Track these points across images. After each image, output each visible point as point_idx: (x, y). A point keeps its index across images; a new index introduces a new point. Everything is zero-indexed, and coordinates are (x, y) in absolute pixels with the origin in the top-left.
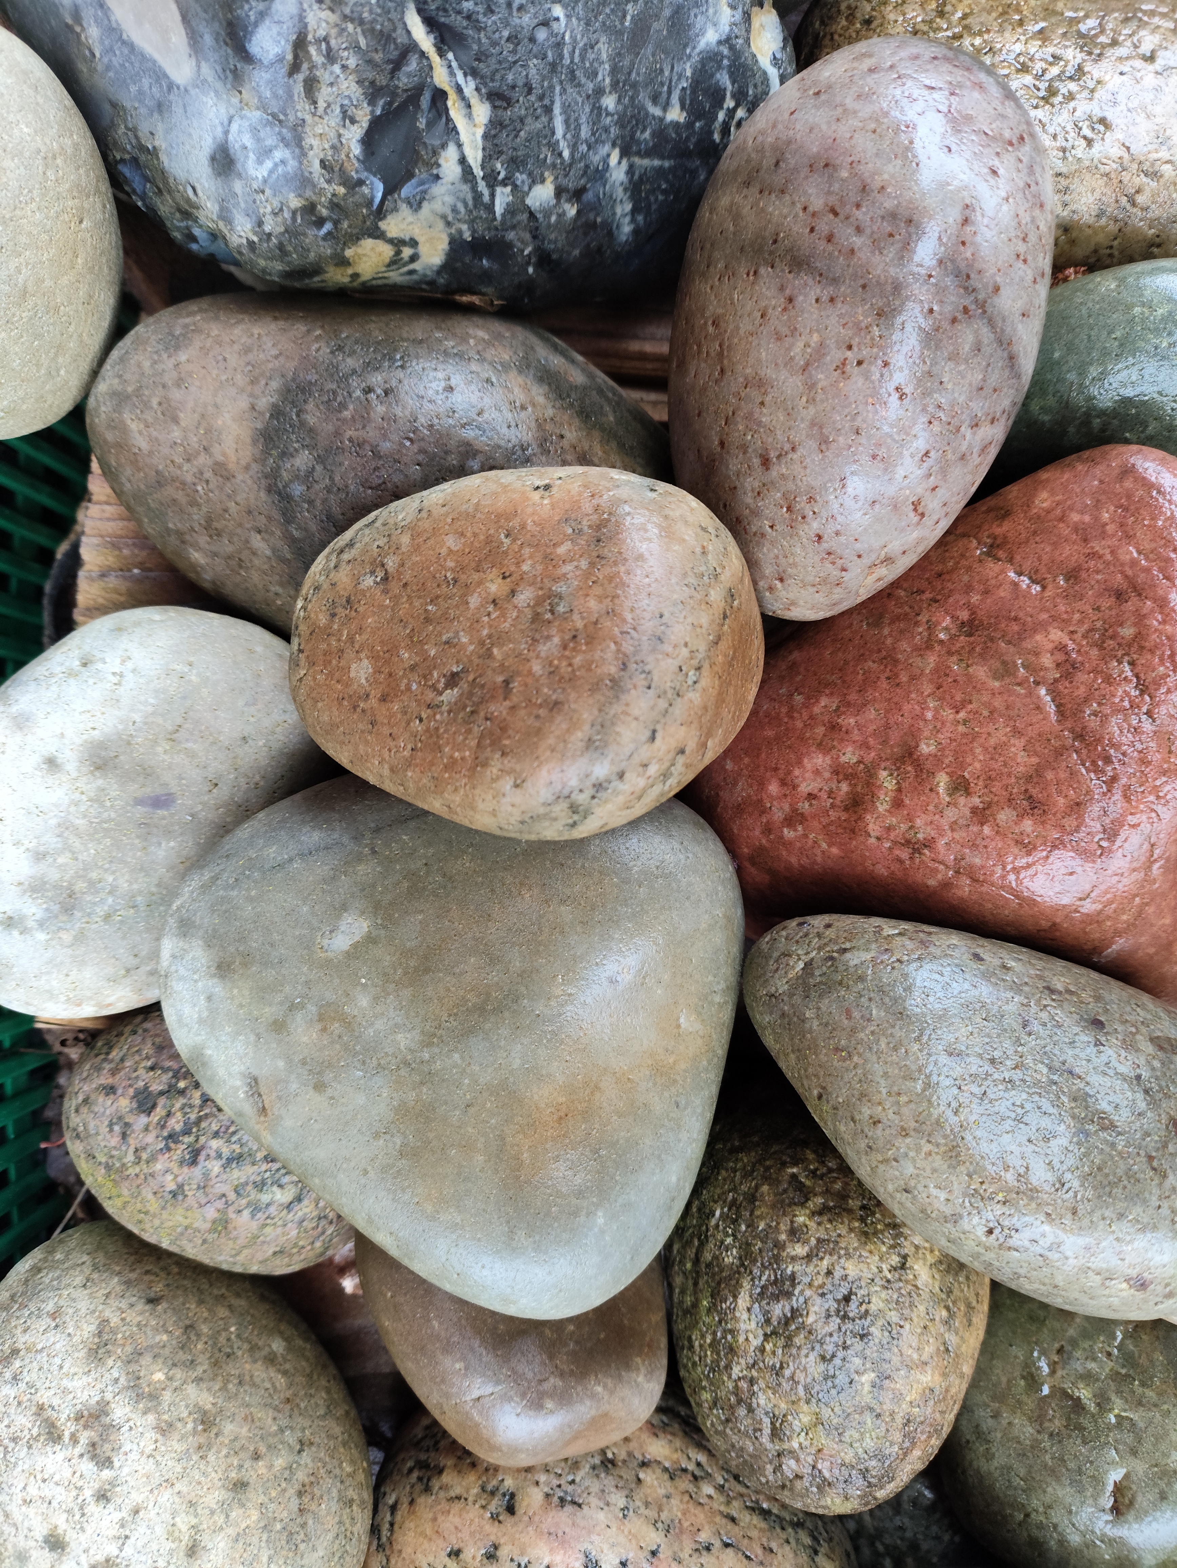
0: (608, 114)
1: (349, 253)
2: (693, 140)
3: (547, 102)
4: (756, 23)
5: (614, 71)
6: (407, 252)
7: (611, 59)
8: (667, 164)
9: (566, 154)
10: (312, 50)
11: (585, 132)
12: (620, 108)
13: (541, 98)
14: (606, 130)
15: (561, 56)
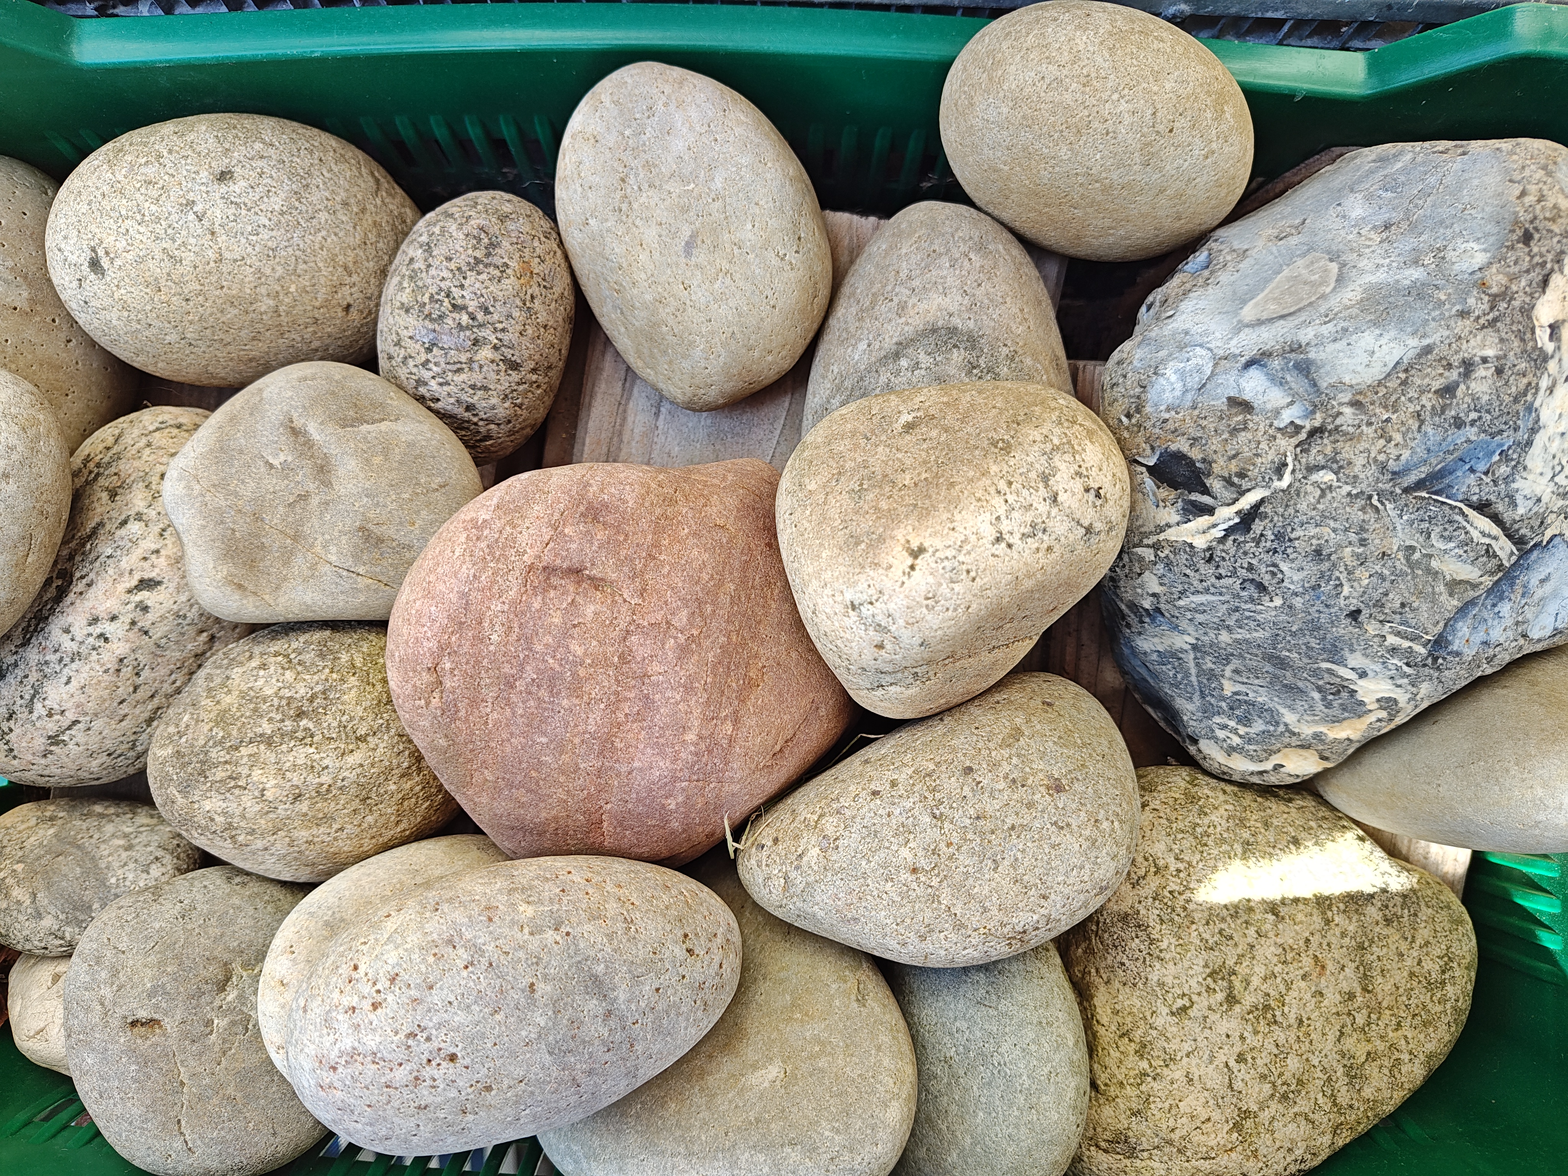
0: (1216, 635)
3: (1212, 590)
4: (1307, 754)
5: (1246, 641)
7: (1254, 640)
8: (1194, 679)
9: (1181, 603)
10: (1240, 418)
11: (1200, 618)
12: (1223, 645)
13: (1213, 586)
14: (1206, 634)
15: (1246, 602)
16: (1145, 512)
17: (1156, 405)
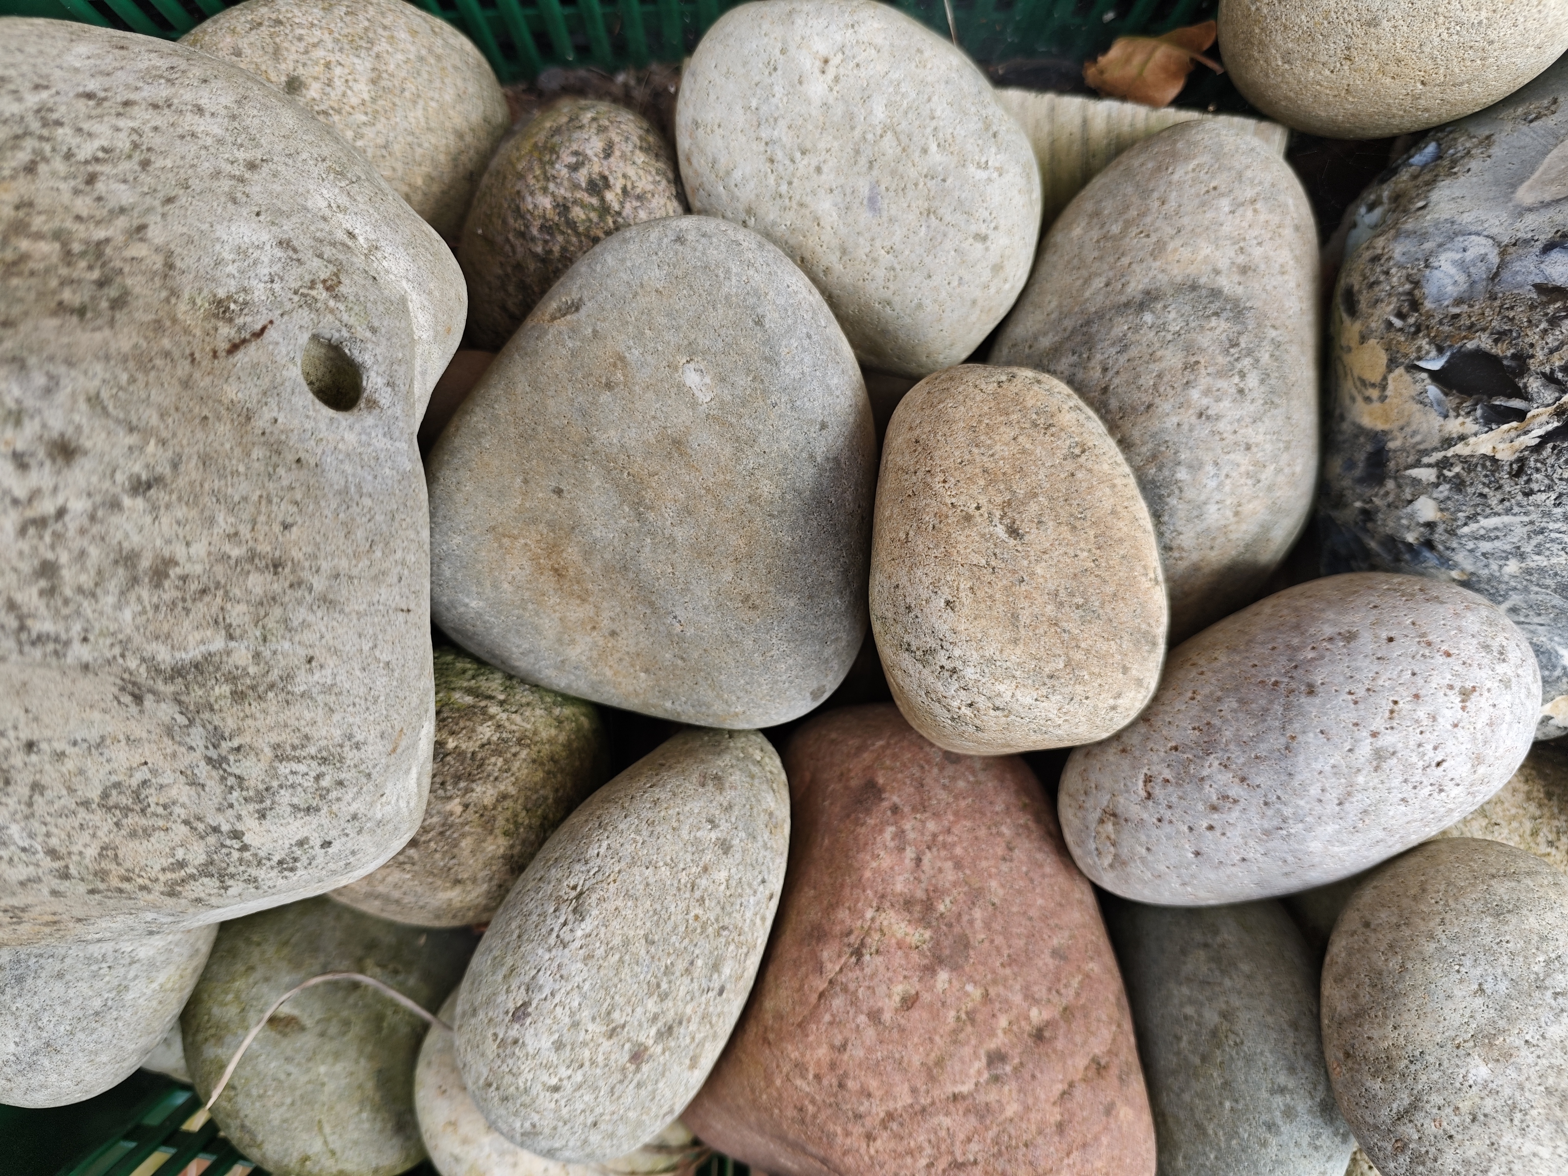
0: (1501, 566)
1: (1372, 342)
3: (1516, 509)
5: (1541, 570)
6: (1373, 393)
7: (1552, 567)
9: (1466, 530)
10: (1558, 305)
11: (1486, 546)
12: (1506, 578)
13: (1519, 505)
14: (1486, 566)
16: (1425, 425)
17: (1438, 301)
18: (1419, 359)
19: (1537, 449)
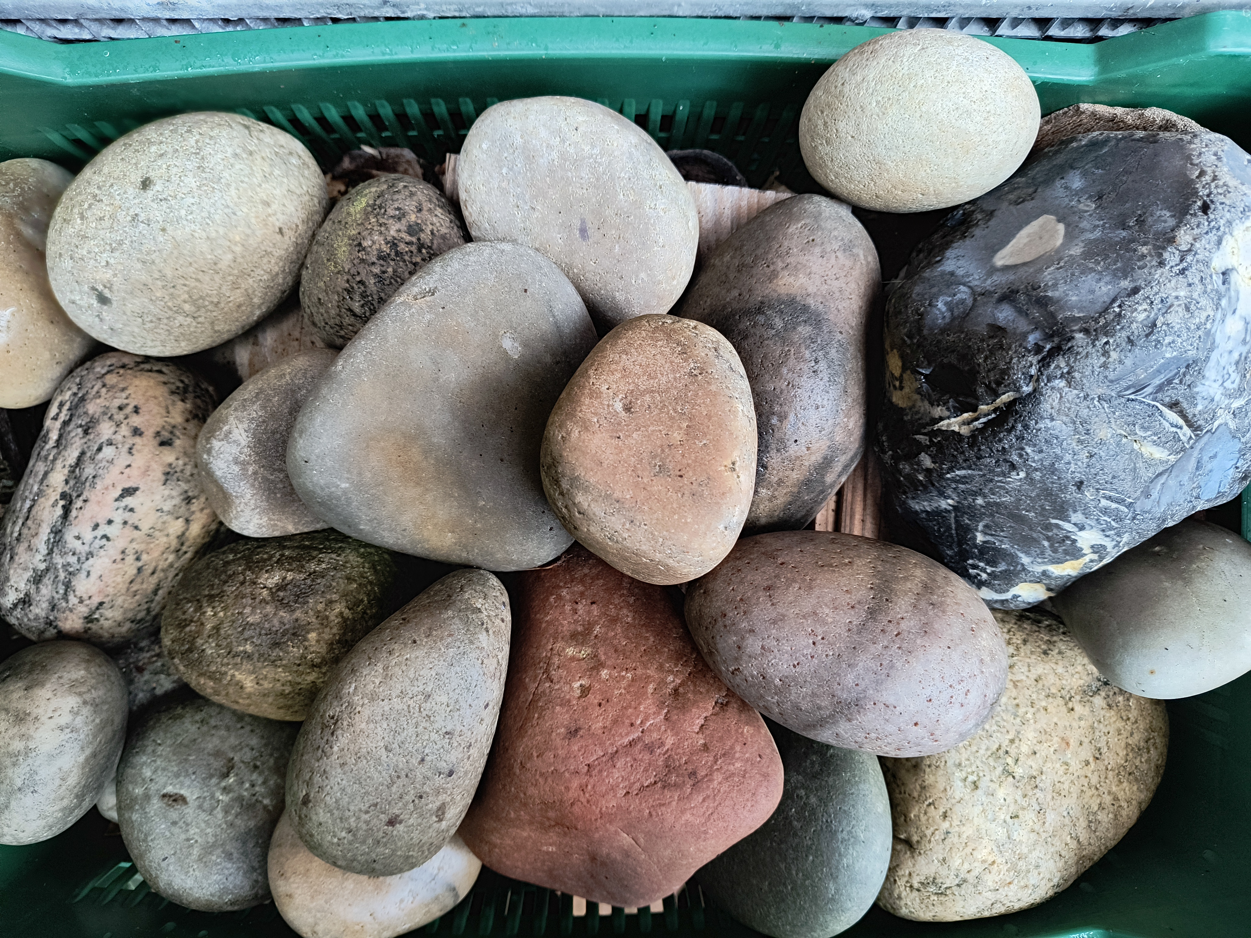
0: (974, 500)
1: (895, 351)
2: (968, 548)
3: (973, 467)
4: (1037, 586)
5: (997, 504)
6: (897, 384)
7: (1003, 503)
8: (953, 532)
9: (948, 476)
10: (997, 340)
11: (962, 487)
12: (978, 507)
13: (975, 464)
14: (965, 499)
15: (998, 476)
16: (922, 409)
17: (931, 329)
18: (918, 366)
19: (981, 431)
